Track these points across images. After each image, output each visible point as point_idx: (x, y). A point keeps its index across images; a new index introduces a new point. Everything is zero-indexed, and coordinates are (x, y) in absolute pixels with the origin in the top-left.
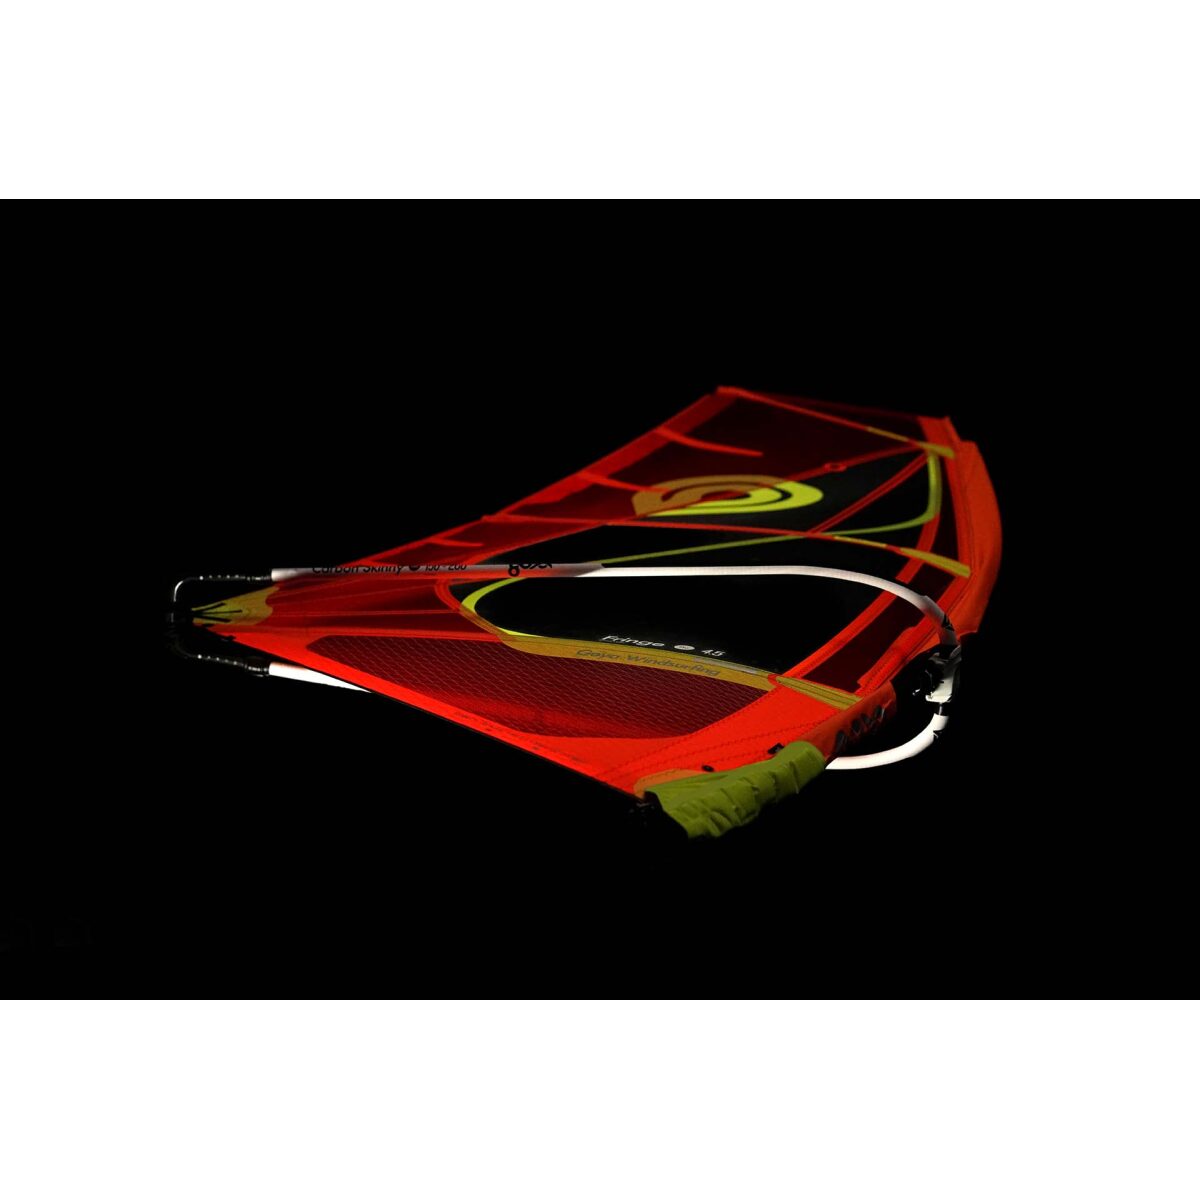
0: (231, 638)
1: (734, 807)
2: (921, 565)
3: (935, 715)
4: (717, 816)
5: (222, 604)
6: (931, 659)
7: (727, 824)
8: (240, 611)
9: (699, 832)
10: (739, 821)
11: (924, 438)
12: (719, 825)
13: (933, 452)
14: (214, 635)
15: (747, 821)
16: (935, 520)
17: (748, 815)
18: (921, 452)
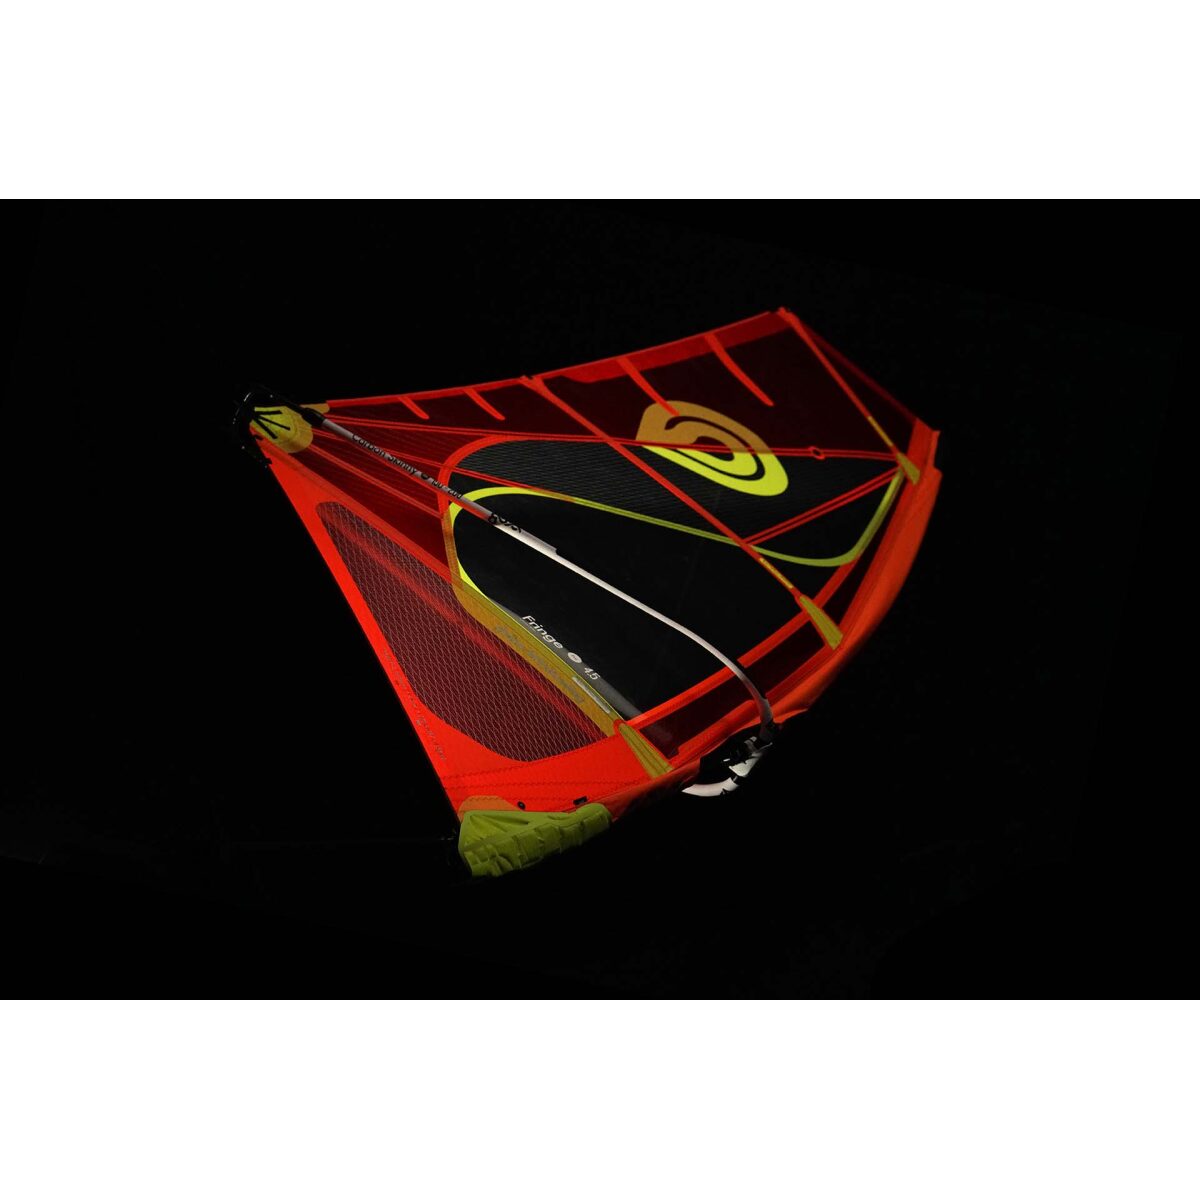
0: (269, 461)
1: (519, 854)
2: (806, 621)
3: (730, 779)
4: (503, 860)
5: (278, 412)
6: (746, 742)
7: (509, 867)
8: (288, 429)
9: (483, 873)
10: (520, 865)
11: (904, 449)
12: (502, 868)
13: (904, 470)
14: (257, 449)
15: (528, 865)
16: (850, 564)
17: (531, 861)
18: (894, 464)
